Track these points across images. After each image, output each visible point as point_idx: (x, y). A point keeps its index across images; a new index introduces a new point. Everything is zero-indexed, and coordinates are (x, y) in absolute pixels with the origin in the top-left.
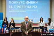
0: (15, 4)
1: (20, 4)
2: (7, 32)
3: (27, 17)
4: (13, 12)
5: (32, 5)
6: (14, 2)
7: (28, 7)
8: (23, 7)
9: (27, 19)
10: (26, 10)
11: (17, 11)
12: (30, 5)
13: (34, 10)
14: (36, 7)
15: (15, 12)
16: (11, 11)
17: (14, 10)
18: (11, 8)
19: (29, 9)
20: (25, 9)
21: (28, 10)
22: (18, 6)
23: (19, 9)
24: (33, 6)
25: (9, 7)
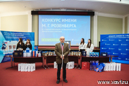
2: (40, 55)
3: (62, 37)
5: (69, 23)
6: (48, 20)
8: (59, 26)
9: (62, 40)
10: (62, 30)
11: (51, 30)
13: (72, 30)
15: (48, 32)
16: (45, 31)
17: (47, 29)
23: (53, 28)
25: (42, 26)
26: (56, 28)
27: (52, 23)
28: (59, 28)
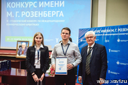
0: (18, 9)
1: (28, 9)
4: (13, 25)
5: (51, 9)
6: (16, 5)
7: (44, 14)
8: (34, 14)
10: (39, 21)
11: (21, 23)
12: (47, 9)
13: (57, 21)
14: (62, 14)
15: (17, 25)
16: (10, 23)
17: (15, 21)
18: (9, 17)
19: (47, 18)
20: (38, 19)
21: (43, 21)
22: (23, 13)
23: (25, 18)
24: (54, 13)
25: (6, 14)
26: (30, 18)
27: (23, 9)
28: (34, 18)
